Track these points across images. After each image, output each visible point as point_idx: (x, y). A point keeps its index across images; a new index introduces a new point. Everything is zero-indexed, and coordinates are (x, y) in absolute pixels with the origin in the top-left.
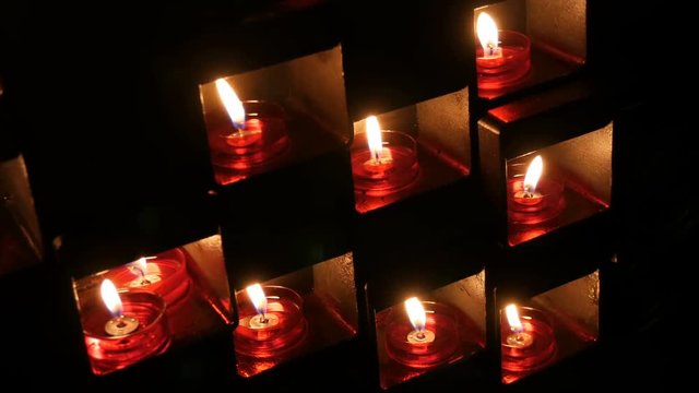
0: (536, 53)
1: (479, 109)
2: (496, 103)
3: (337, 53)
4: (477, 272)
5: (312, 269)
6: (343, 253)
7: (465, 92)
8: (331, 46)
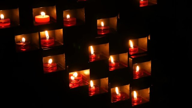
0: (139, 49)
1: (129, 56)
2: (132, 55)
3: (108, 44)
4: (128, 84)
5: (100, 80)
6: (106, 77)
7: (127, 53)
8: (107, 43)
